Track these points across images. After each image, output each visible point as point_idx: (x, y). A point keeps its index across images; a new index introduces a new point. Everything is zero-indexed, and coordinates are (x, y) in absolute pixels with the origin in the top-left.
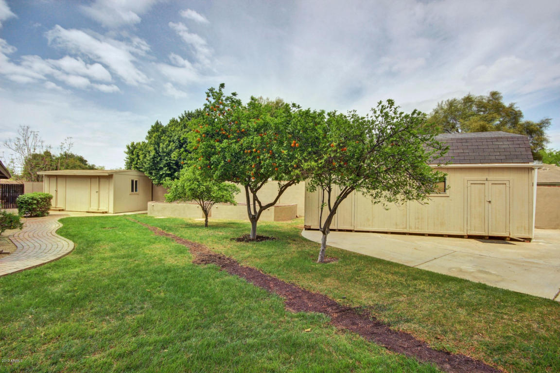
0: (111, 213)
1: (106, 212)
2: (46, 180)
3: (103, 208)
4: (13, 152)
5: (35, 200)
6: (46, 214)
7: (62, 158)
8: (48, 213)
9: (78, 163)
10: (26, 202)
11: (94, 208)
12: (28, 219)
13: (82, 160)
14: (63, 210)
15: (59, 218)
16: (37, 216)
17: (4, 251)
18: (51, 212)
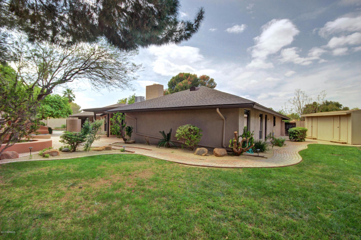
0: (350, 144)
1: (345, 143)
2: (306, 120)
3: (343, 140)
4: (292, 105)
5: (297, 131)
6: (303, 141)
7: (324, 104)
8: (304, 140)
9: (335, 107)
10: (292, 132)
11: (336, 139)
12: (293, 142)
13: (338, 105)
14: (316, 139)
15: (308, 144)
16: (298, 141)
17: (265, 157)
18: (306, 140)
